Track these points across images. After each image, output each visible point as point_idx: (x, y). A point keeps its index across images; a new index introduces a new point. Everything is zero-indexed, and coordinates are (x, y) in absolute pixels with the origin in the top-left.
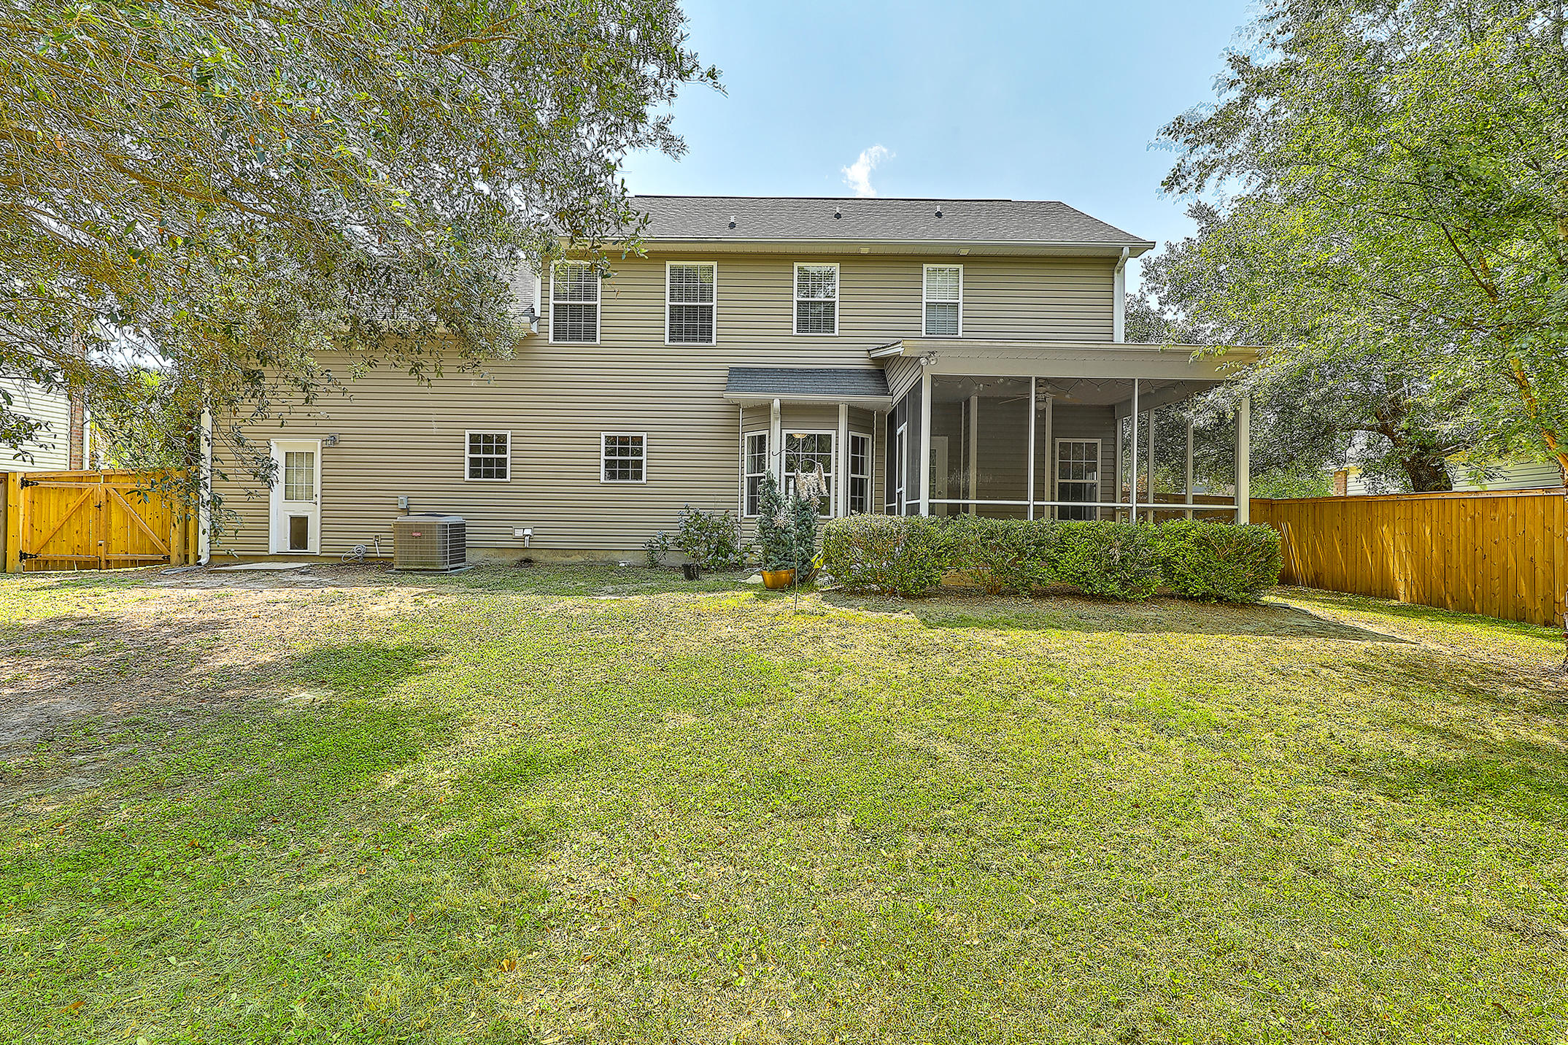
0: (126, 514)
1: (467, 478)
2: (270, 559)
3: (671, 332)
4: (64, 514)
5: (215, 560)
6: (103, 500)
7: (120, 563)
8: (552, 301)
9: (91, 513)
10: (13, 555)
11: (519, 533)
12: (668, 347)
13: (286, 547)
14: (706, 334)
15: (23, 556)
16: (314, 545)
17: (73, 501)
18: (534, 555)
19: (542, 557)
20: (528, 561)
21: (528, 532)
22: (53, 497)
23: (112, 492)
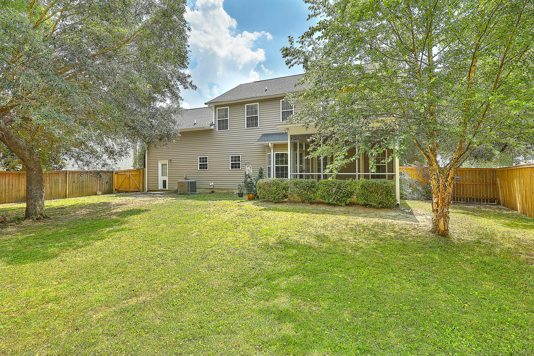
0: (133, 180)
1: (199, 169)
2: (159, 191)
3: (247, 125)
4: (123, 180)
5: (149, 191)
6: (129, 177)
7: (133, 192)
8: (217, 119)
9: (127, 179)
10: (114, 189)
11: (211, 184)
12: (246, 129)
13: (162, 188)
14: (256, 125)
15: (116, 190)
16: (167, 188)
17: (124, 177)
18: (214, 190)
19: (216, 191)
20: (213, 192)
21: (212, 184)
22: (121, 176)
23: (130, 175)
